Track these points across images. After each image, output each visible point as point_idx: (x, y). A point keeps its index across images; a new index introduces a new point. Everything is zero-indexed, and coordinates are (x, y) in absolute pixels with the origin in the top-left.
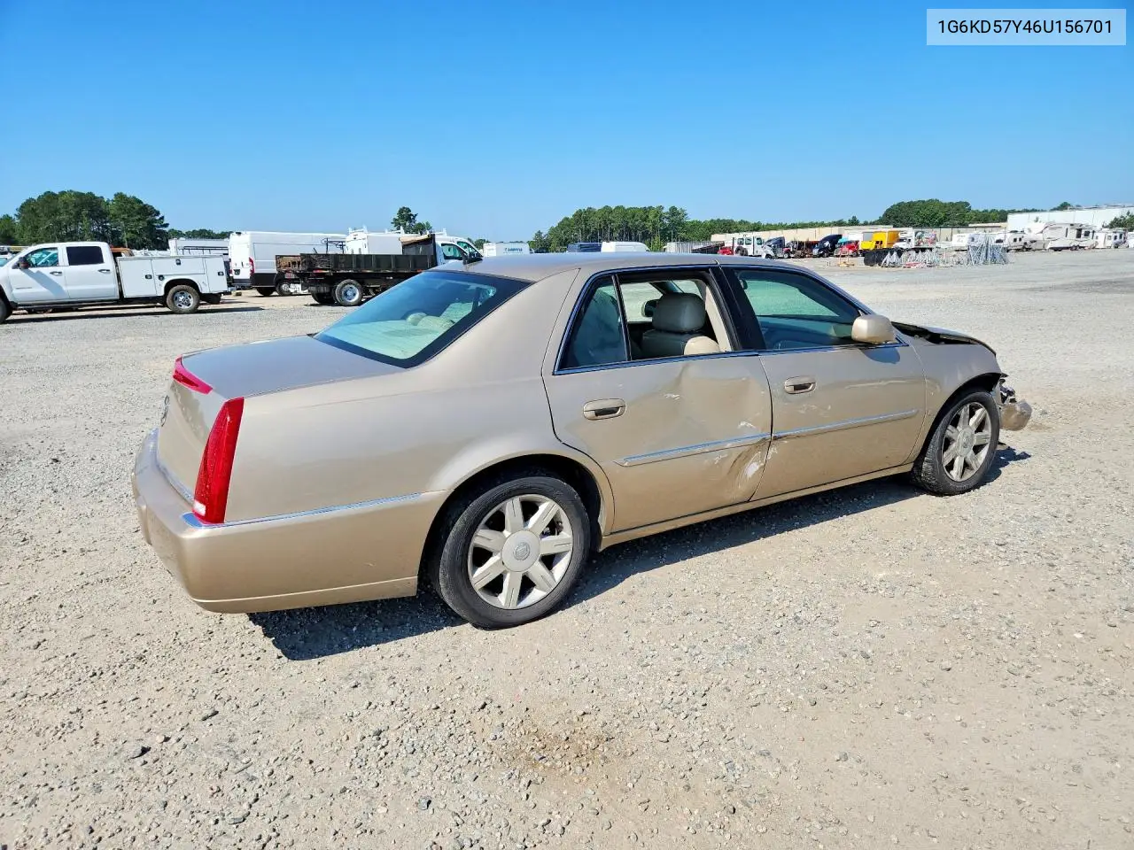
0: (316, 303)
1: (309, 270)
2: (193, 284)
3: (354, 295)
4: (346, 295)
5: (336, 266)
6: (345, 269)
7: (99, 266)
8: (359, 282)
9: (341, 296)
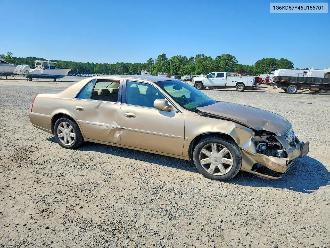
0: (284, 92)
1: (279, 81)
2: (243, 84)
3: (294, 90)
4: (291, 90)
5: (289, 80)
6: (292, 81)
7: (223, 78)
8: (296, 86)
9: (288, 90)
